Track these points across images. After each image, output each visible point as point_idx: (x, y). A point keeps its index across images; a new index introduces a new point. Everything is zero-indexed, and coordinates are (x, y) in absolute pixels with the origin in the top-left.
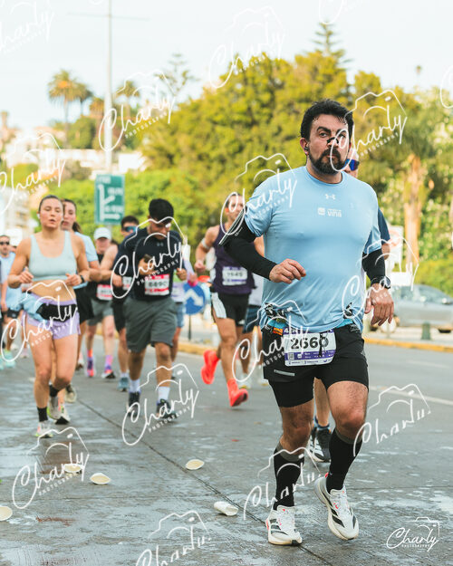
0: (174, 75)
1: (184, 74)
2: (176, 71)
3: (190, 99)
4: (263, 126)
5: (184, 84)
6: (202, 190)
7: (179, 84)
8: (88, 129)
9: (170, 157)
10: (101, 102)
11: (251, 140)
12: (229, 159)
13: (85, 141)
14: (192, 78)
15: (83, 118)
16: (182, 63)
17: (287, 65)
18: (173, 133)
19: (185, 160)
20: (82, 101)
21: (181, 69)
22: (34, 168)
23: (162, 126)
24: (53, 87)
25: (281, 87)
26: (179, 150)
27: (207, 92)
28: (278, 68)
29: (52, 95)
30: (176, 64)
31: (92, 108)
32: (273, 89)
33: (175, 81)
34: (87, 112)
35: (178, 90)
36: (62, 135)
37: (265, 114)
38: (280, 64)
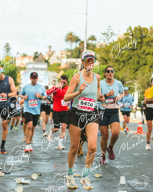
0: (108, 33)
1: (112, 33)
2: (109, 32)
3: (113, 41)
4: (138, 50)
5: (111, 36)
6: (117, 72)
7: (110, 37)
8: (78, 51)
9: (106, 61)
10: (83, 42)
11: (134, 55)
12: (126, 61)
13: (77, 56)
14: (114, 34)
15: (76, 48)
16: (111, 29)
17: (147, 30)
18: (107, 53)
19: (111, 62)
20: (76, 42)
21: (110, 31)
22: (59, 65)
23: (103, 50)
24: (67, 38)
25: (145, 37)
26: (109, 59)
27: (119, 39)
28: (144, 31)
29: (67, 40)
30: (109, 30)
31: (80, 44)
32: (142, 38)
33: (108, 35)
34: (78, 46)
35: (109, 38)
36: (69, 54)
37: (139, 46)
38: (145, 29)
